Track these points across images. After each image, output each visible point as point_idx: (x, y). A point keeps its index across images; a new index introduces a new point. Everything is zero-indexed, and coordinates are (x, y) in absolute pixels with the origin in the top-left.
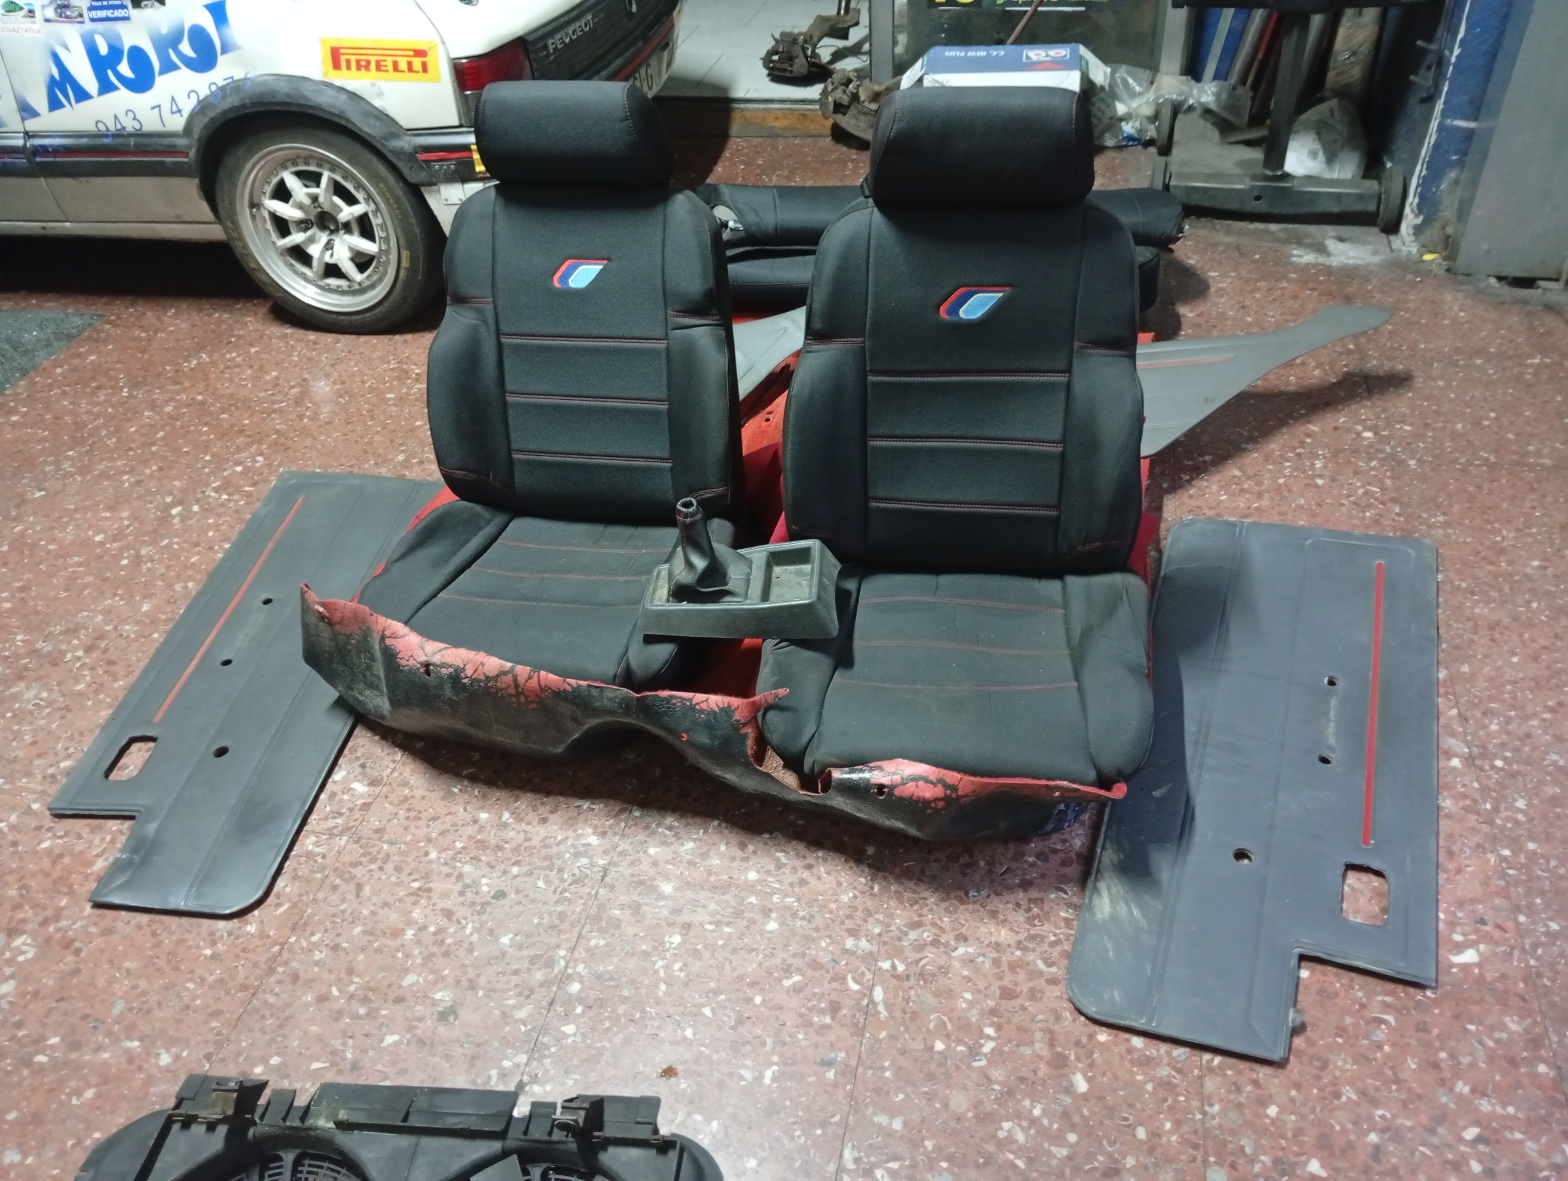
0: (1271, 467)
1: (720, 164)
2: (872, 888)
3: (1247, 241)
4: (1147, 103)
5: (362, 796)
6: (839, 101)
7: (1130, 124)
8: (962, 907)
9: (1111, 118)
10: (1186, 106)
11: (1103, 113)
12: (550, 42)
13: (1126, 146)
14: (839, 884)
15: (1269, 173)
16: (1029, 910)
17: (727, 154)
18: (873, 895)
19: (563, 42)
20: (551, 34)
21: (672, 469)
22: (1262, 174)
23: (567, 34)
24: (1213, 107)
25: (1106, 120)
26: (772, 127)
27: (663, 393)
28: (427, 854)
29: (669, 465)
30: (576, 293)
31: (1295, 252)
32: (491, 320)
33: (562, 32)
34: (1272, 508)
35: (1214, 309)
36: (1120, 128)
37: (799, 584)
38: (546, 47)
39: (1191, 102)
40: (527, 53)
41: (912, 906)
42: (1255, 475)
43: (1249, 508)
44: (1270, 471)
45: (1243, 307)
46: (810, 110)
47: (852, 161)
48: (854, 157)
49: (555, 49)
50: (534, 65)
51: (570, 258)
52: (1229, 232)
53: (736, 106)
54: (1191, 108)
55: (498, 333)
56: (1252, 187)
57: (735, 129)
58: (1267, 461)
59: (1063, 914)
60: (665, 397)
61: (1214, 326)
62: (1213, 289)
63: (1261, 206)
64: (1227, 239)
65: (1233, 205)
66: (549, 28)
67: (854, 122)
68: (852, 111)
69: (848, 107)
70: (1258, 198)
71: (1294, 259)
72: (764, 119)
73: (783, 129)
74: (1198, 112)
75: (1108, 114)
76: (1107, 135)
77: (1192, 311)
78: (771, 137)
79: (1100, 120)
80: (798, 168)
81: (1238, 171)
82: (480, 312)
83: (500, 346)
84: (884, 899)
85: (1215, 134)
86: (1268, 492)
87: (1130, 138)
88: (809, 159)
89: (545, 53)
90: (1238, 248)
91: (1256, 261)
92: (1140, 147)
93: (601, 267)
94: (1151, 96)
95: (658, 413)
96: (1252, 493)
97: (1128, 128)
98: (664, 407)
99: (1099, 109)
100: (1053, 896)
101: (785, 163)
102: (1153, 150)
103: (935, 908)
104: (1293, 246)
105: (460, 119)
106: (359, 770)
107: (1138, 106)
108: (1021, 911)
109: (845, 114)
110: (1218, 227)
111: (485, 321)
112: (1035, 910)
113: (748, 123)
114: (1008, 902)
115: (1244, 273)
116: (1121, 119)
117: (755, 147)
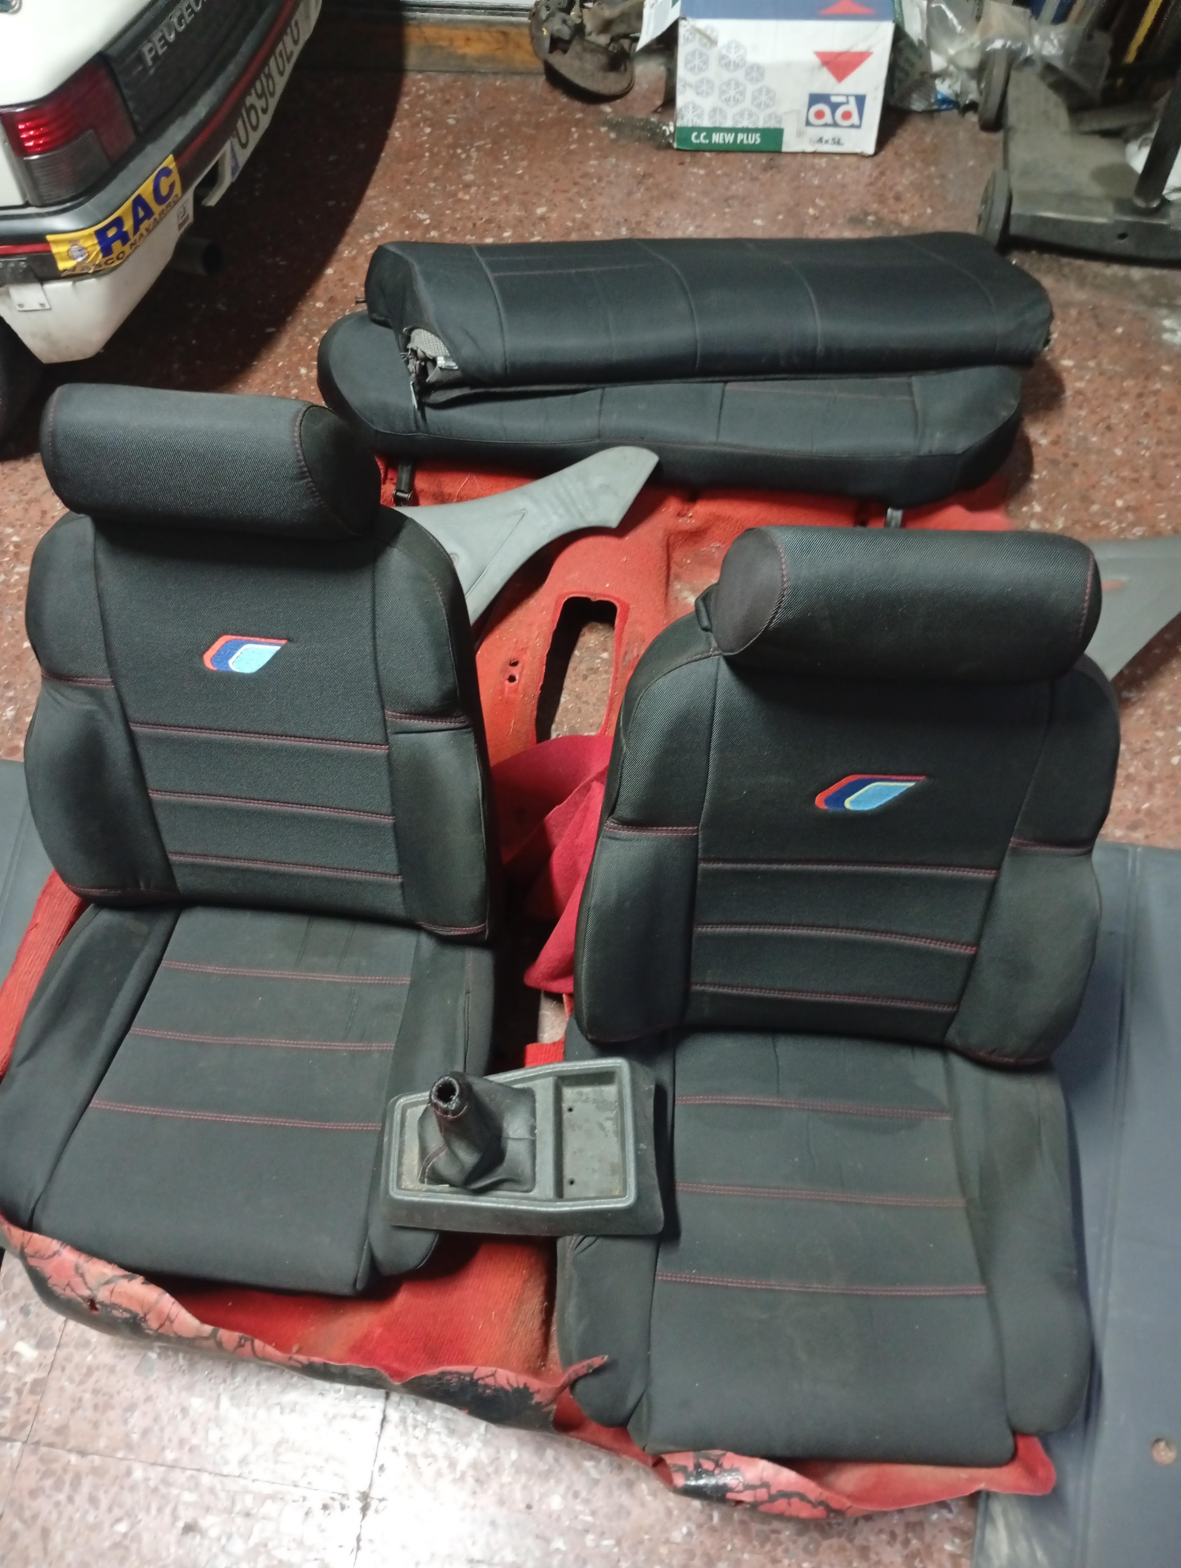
0: (1160, 734)
1: (397, 124)
2: (711, 1517)
3: (1106, 301)
4: (970, 50)
5: (31, 1368)
6: (557, 34)
7: (947, 82)
8: (825, 1543)
9: (923, 74)
10: (1022, 58)
11: (912, 65)
12: (145, 49)
13: (939, 111)
14: (669, 1513)
15: (1140, 203)
16: (906, 1543)
17: (405, 104)
18: (713, 1530)
19: (166, 43)
20: (145, 35)
21: (402, 886)
22: (1130, 201)
23: (170, 27)
24: (1059, 64)
25: (916, 76)
26: (463, 57)
27: (386, 807)
28: (129, 1473)
29: (399, 880)
30: (243, 679)
31: (1167, 323)
32: (114, 706)
33: (163, 26)
34: (1167, 811)
35: (1072, 430)
36: (933, 88)
37: (601, 1127)
38: (140, 59)
39: (1029, 52)
40: (113, 75)
41: (762, 1545)
42: (1144, 750)
43: (1138, 811)
44: (1160, 742)
45: (1109, 428)
46: (512, 24)
47: (578, 123)
48: (579, 116)
49: (156, 58)
50: (126, 91)
51: (226, 633)
52: (1082, 282)
53: (410, 14)
54: (1028, 61)
55: (126, 721)
56: (1118, 223)
57: (413, 59)
58: (1155, 722)
59: (948, 1547)
60: (389, 811)
61: (1075, 465)
62: (1069, 393)
63: (1125, 246)
64: (1081, 296)
65: (1090, 243)
66: (141, 25)
67: (577, 63)
68: (575, 47)
69: (569, 42)
70: (1122, 236)
71: (1166, 336)
72: (451, 40)
73: (479, 59)
74: (1039, 67)
75: (919, 66)
76: (915, 96)
77: (1045, 433)
78: (464, 72)
79: (907, 74)
80: (505, 136)
81: (1096, 190)
82: (94, 694)
83: (131, 738)
84: (727, 1535)
85: (1061, 115)
86: (1160, 781)
87: (945, 101)
88: (518, 117)
89: (140, 68)
90: (1095, 312)
91: (1118, 340)
92: (955, 112)
93: (278, 648)
94: (975, 39)
95: (379, 828)
96: (1140, 783)
97: (943, 88)
98: (388, 821)
99: (908, 60)
100: (935, 1517)
101: (486, 125)
102: (972, 118)
103: (792, 1547)
104: (1164, 312)
105: (24, 195)
106: (20, 1318)
107: (958, 53)
108: (898, 1546)
109: (565, 51)
110: (1066, 270)
111: (103, 705)
112: (915, 1543)
113: (429, 48)
114: (881, 1531)
115: (1107, 366)
116: (936, 76)
117: (442, 90)
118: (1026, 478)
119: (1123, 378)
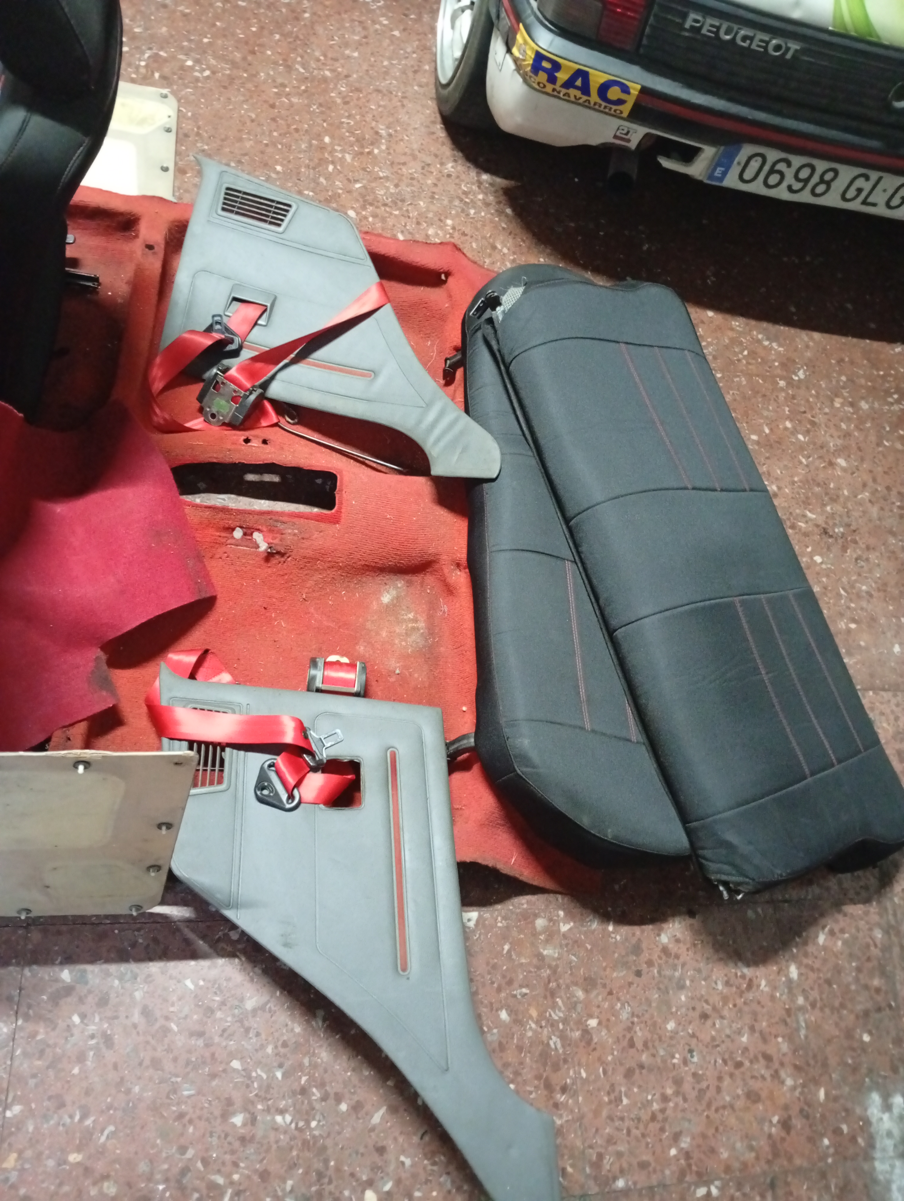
19: (716, 34)
23: (731, 30)
38: (683, 15)
49: (695, 29)
50: (652, 18)
89: (677, 20)
118: (606, 917)
119: (790, 1038)
